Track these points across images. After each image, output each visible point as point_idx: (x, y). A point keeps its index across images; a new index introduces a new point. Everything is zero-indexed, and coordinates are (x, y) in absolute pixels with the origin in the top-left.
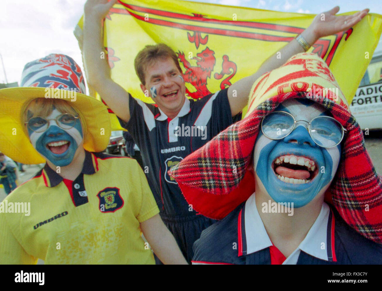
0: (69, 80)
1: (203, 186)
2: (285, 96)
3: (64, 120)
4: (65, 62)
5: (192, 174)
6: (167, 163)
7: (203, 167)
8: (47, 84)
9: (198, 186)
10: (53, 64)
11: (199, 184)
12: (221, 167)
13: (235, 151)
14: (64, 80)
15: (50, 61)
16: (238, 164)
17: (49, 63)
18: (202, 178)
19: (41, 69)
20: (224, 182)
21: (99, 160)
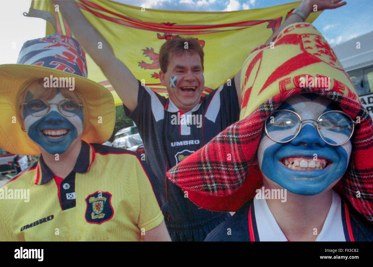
0: (75, 64)
1: (205, 189)
2: (288, 94)
3: (66, 107)
4: (71, 44)
5: (192, 178)
6: (177, 156)
7: (204, 171)
8: (52, 64)
9: (201, 190)
10: (58, 45)
11: (201, 187)
12: (224, 170)
13: (237, 155)
14: (69, 63)
15: (55, 41)
16: (241, 167)
17: (54, 43)
18: (204, 181)
19: (45, 49)
20: (228, 185)
21: (98, 155)
